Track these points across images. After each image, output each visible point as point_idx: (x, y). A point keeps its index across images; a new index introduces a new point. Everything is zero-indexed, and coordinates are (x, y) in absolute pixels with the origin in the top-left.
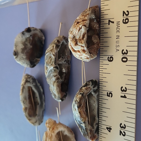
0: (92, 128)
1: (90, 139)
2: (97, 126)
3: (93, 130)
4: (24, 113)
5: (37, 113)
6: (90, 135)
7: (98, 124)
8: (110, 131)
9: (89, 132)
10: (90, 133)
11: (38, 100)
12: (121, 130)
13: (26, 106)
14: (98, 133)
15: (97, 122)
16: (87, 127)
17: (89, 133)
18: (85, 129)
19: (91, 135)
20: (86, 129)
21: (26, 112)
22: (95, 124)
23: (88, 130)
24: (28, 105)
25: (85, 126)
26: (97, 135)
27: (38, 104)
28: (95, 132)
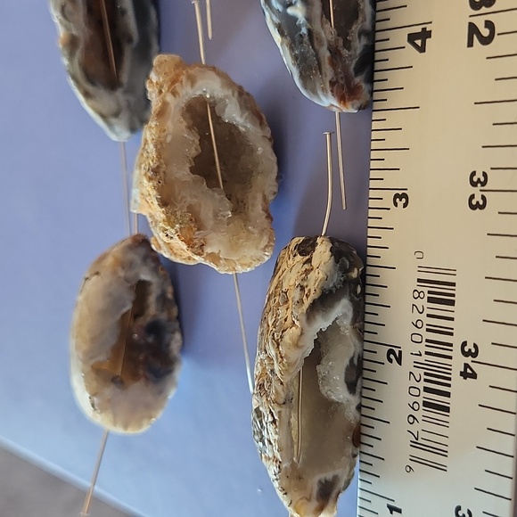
0: (341, 42)
1: (332, 91)
2: (364, 41)
3: (345, 52)
4: (65, 62)
5: (125, 78)
6: (329, 72)
7: (371, 34)
8: (422, 49)
9: (325, 54)
10: (333, 63)
11: (131, 21)
12: (474, 20)
13: (74, 32)
14: (371, 80)
15: (368, 25)
16: (317, 27)
17: (327, 61)
18: (304, 30)
19: (336, 74)
20: (310, 32)
21: (71, 55)
22: (355, 28)
23: (320, 42)
24: (81, 30)
25: (309, 19)
26: (365, 87)
27: (130, 40)
28: (358, 71)
